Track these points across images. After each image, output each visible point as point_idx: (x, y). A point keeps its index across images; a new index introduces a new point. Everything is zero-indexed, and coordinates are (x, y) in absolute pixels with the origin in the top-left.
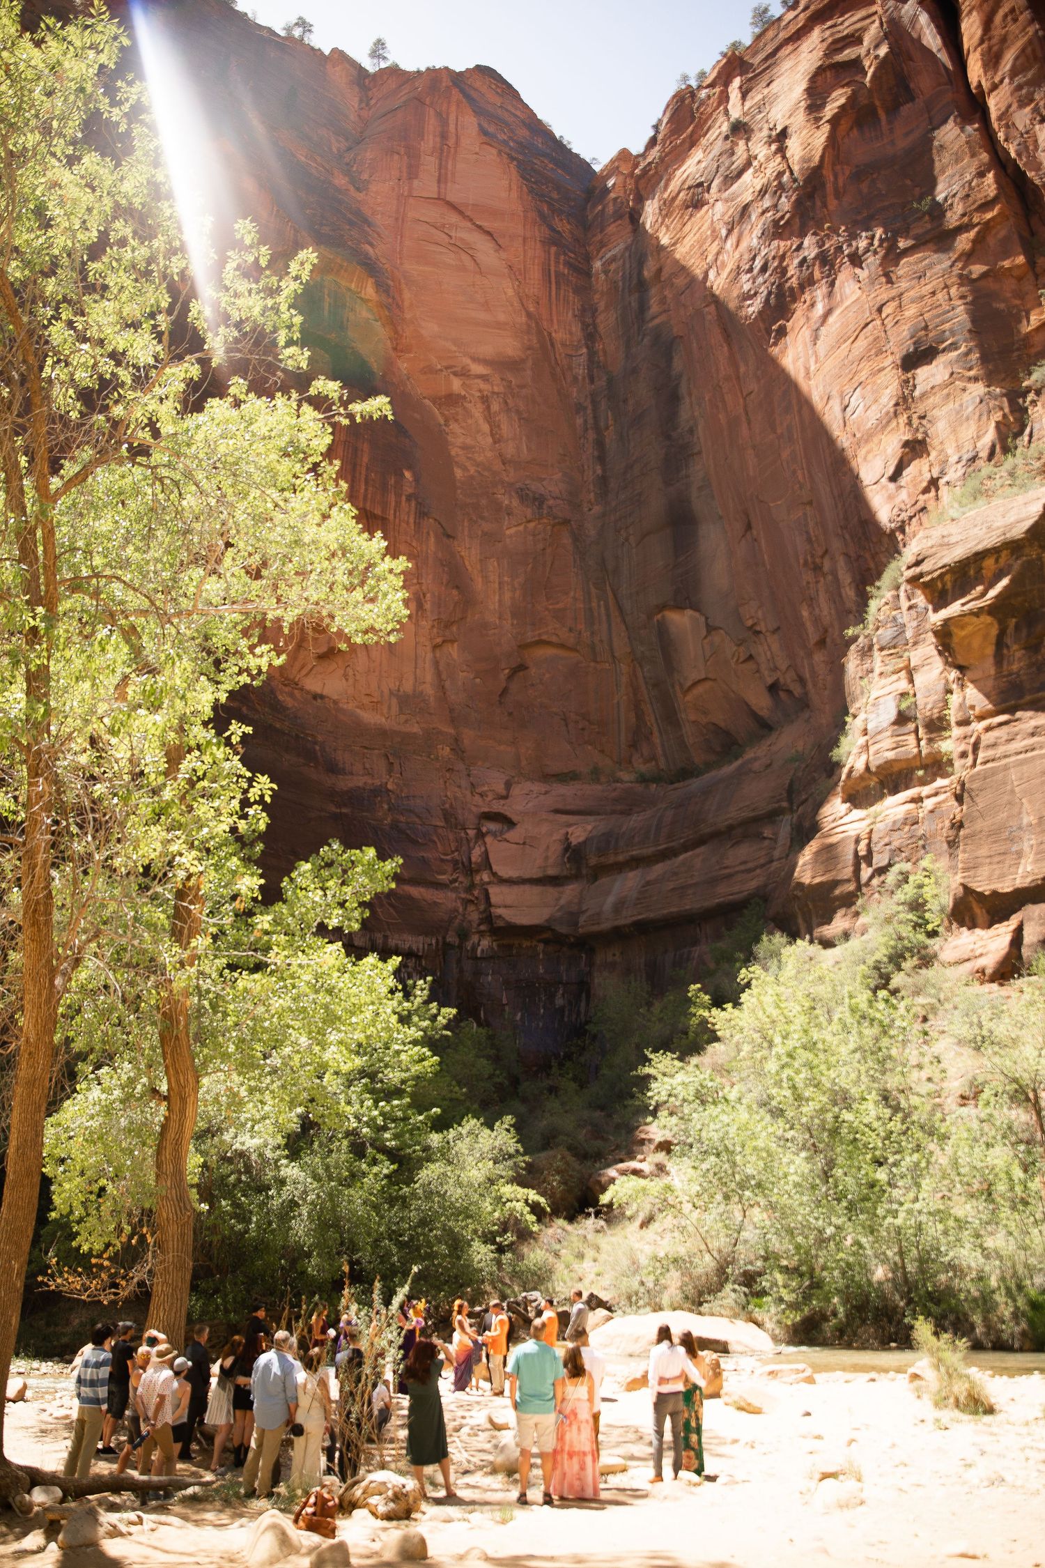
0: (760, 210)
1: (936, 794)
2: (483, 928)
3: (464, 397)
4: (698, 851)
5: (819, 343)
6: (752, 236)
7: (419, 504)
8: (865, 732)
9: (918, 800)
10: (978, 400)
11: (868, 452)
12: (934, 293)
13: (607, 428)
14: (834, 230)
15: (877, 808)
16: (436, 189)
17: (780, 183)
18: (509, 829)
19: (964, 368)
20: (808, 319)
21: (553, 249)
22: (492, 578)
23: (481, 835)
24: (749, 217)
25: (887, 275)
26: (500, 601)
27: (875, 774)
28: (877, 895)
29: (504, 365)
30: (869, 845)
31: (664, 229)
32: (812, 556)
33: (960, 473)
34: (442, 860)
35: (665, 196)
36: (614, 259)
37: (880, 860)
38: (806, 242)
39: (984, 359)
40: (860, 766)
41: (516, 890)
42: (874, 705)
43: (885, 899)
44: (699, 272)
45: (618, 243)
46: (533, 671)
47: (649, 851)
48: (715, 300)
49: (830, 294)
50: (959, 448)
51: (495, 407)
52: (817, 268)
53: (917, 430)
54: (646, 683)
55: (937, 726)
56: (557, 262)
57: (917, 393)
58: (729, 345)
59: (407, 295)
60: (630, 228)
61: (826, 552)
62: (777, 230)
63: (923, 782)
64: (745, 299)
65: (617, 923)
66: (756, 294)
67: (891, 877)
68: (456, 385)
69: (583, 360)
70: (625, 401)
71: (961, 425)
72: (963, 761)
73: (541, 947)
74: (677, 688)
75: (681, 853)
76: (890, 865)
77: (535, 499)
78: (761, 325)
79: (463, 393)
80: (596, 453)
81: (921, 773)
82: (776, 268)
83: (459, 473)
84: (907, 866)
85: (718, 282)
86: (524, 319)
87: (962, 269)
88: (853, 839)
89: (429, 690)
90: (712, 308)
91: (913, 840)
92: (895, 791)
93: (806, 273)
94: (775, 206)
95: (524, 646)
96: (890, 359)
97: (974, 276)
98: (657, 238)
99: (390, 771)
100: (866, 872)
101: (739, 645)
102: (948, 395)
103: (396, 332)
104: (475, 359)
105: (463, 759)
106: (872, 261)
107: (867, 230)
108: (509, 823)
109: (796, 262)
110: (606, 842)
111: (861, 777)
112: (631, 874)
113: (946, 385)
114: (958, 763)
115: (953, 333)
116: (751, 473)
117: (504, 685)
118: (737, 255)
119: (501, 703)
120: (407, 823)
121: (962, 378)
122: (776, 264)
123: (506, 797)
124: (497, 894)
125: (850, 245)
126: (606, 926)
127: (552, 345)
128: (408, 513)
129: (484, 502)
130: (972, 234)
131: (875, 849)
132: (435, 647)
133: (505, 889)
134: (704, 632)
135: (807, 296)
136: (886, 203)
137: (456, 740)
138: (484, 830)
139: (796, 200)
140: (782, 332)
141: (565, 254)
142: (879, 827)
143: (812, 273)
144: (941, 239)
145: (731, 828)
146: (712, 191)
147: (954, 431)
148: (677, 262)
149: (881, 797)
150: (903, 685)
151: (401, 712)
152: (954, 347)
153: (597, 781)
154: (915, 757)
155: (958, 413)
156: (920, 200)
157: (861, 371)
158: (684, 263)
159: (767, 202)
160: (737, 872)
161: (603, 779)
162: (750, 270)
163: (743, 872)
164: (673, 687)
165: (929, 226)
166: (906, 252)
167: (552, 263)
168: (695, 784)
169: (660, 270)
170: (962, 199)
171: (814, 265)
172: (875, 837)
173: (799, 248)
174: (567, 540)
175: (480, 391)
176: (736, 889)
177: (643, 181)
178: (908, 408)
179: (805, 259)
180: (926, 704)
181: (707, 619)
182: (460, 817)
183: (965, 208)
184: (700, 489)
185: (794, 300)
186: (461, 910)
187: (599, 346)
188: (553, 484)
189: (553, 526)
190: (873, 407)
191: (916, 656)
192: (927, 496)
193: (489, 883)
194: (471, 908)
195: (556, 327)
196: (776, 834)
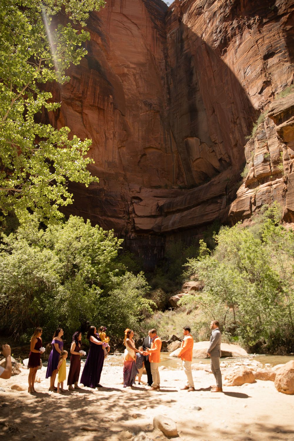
0: (220, 13)
1: (276, 183)
2: (132, 230)
3: (128, 74)
4: (197, 207)
5: (237, 53)
6: (217, 22)
7: (114, 105)
8: (253, 165)
9: (271, 185)
10: (288, 67)
11: (252, 86)
12: (274, 36)
13: (171, 84)
14: (243, 18)
15: (257, 188)
16: (120, 10)
17: (226, 4)
18: (140, 201)
19: (283, 58)
20: (234, 46)
21: (155, 30)
22: (136, 128)
23: (132, 203)
24: (216, 15)
25: (259, 31)
26: (138, 135)
27: (256, 178)
28: (257, 215)
29: (140, 65)
30: (255, 199)
31: (189, 22)
32: (234, 119)
33: (281, 90)
34: (120, 210)
35: (190, 12)
36: (173, 33)
37: (258, 204)
38: (234, 22)
39: (290, 55)
40: (252, 175)
41: (142, 219)
42: (256, 157)
43: (261, 215)
44: (200, 35)
45: (175, 28)
46: (148, 156)
47: (183, 207)
48: (205, 43)
49: (241, 38)
50: (281, 82)
51: (137, 77)
52: (237, 30)
53: (268, 78)
54: (182, 159)
55: (277, 162)
56: (156, 34)
57: (268, 67)
58: (209, 56)
59: (111, 43)
60: (178, 23)
61: (238, 117)
62: (225, 19)
63: (272, 180)
64: (214, 42)
65: (173, 228)
66: (217, 40)
67: (262, 209)
68: (126, 70)
69: (164, 64)
70: (176, 76)
71: (282, 75)
72: (287, 171)
73: (150, 236)
74: (191, 161)
75: (192, 208)
76: (262, 205)
77: (149, 105)
78: (219, 49)
79: (128, 73)
80: (167, 91)
81: (272, 177)
82: (224, 31)
83: (126, 97)
84: (268, 205)
85: (205, 37)
86: (146, 51)
87: (283, 27)
88: (250, 198)
89: (117, 161)
90: (204, 45)
91: (269, 197)
92: (263, 183)
93: (233, 32)
94: (224, 11)
95: (145, 148)
96: (260, 57)
97: (287, 29)
98: (187, 25)
99: (105, 184)
100: (254, 208)
101: (210, 148)
102: (278, 66)
103: (108, 54)
104: (131, 63)
105: (127, 181)
106: (255, 27)
107: (253, 17)
108: (140, 200)
109: (230, 29)
110: (170, 205)
111: (252, 179)
112: (177, 214)
113: (278, 64)
114: (285, 172)
115: (280, 47)
116: (215, 95)
117: (139, 160)
118: (212, 28)
119: (138, 165)
120: (110, 199)
121: (283, 61)
122: (224, 30)
123: (139, 192)
124: (137, 220)
125: (248, 22)
126: (169, 229)
127: (155, 59)
128: (111, 108)
129: (133, 105)
130: (287, 16)
131: (256, 200)
132: (119, 148)
133: (139, 219)
134: (200, 144)
135: (234, 39)
136: (260, 8)
137: (125, 175)
138: (133, 202)
139: (231, 9)
140: (225, 51)
141: (159, 32)
142: (258, 194)
143: (235, 32)
144: (277, 18)
145: (208, 200)
146: (205, 8)
147: (280, 78)
148: (193, 32)
149: (258, 185)
150: (265, 151)
151: (108, 167)
152: (280, 52)
153: (167, 188)
154: (269, 172)
155: (281, 72)
156: (271, 7)
157: (250, 61)
158: (195, 32)
159: (222, 10)
160: (210, 213)
161: (168, 188)
162: (216, 32)
163: (211, 213)
164: (190, 160)
165: (273, 14)
166: (266, 23)
167: (155, 34)
168: (196, 189)
169: (188, 36)
170: (285, 5)
171: (236, 29)
172: (257, 197)
173: (232, 24)
174: (158, 117)
175: (133, 72)
176: (209, 218)
177: (183, 8)
178: (265, 71)
179: (233, 28)
180: (273, 156)
181: (200, 140)
182: (126, 198)
183: (285, 7)
184: (199, 101)
185: (230, 41)
186: (126, 225)
187: (169, 60)
188: (154, 100)
189: (154, 113)
190: (254, 72)
191: (269, 142)
192: (271, 98)
193: (134, 217)
194: (129, 225)
195: (156, 54)
196: (222, 201)
